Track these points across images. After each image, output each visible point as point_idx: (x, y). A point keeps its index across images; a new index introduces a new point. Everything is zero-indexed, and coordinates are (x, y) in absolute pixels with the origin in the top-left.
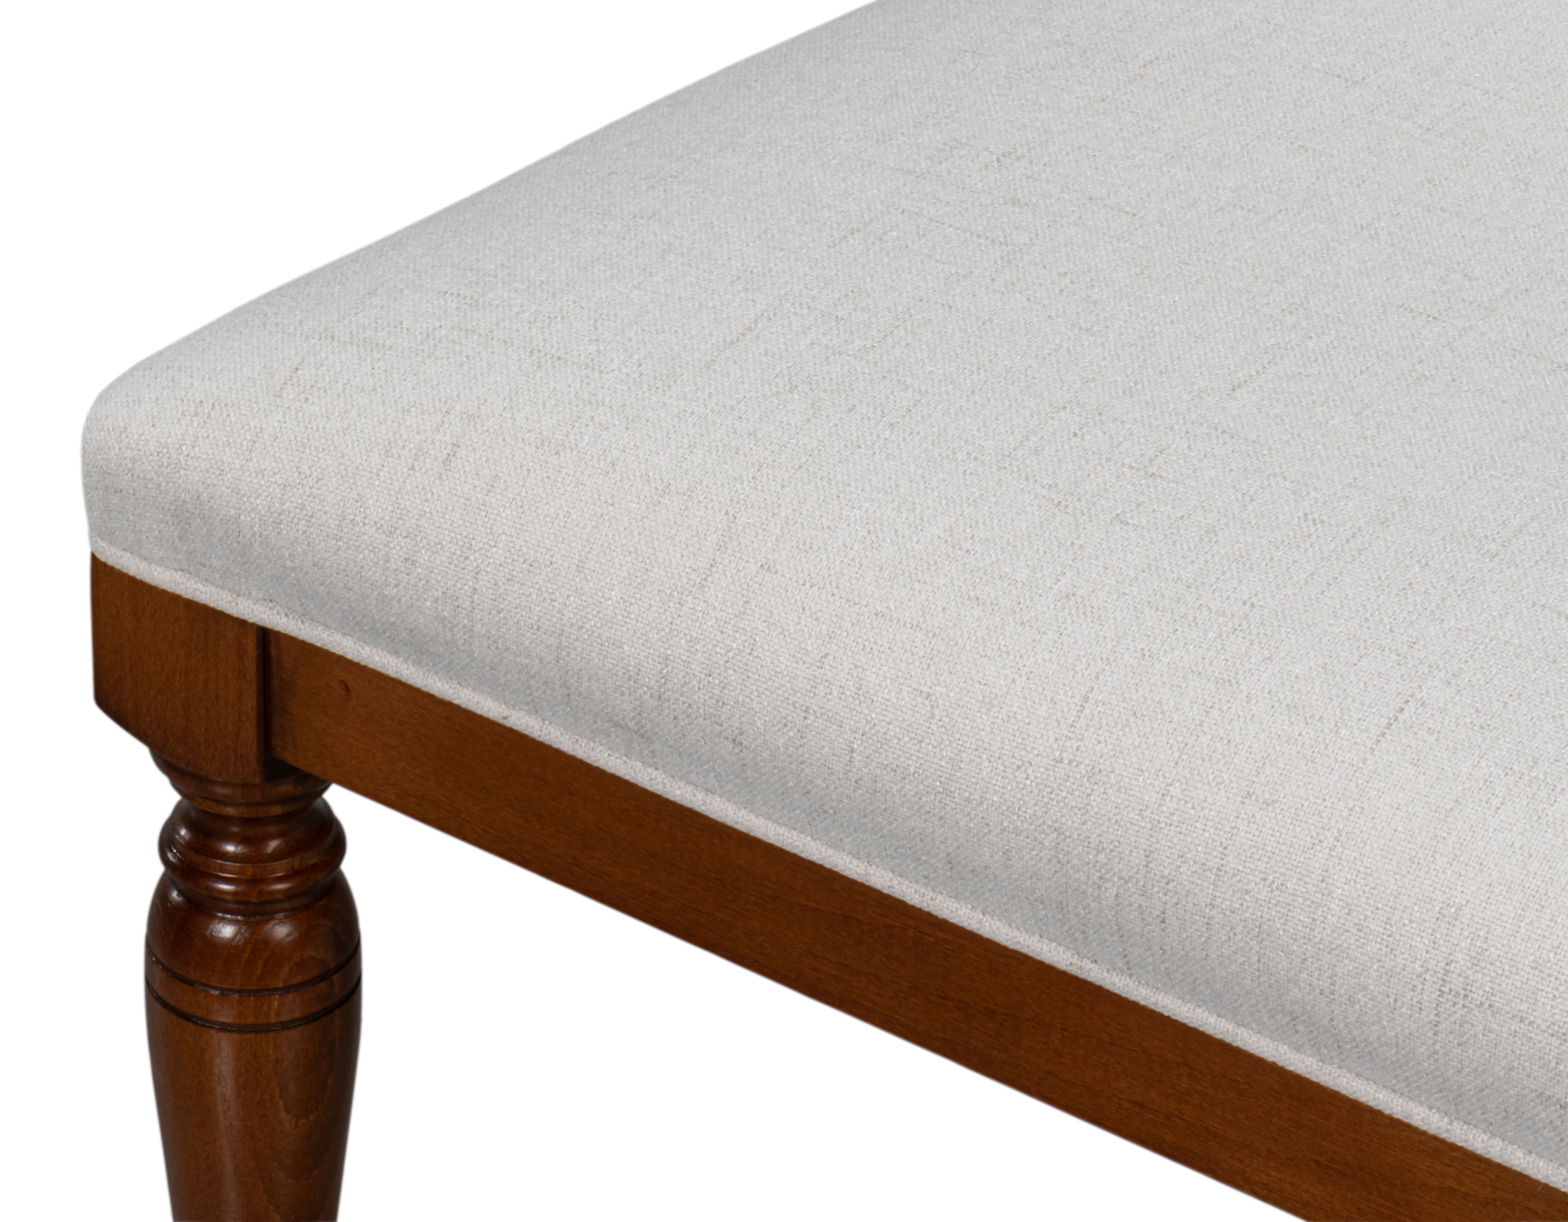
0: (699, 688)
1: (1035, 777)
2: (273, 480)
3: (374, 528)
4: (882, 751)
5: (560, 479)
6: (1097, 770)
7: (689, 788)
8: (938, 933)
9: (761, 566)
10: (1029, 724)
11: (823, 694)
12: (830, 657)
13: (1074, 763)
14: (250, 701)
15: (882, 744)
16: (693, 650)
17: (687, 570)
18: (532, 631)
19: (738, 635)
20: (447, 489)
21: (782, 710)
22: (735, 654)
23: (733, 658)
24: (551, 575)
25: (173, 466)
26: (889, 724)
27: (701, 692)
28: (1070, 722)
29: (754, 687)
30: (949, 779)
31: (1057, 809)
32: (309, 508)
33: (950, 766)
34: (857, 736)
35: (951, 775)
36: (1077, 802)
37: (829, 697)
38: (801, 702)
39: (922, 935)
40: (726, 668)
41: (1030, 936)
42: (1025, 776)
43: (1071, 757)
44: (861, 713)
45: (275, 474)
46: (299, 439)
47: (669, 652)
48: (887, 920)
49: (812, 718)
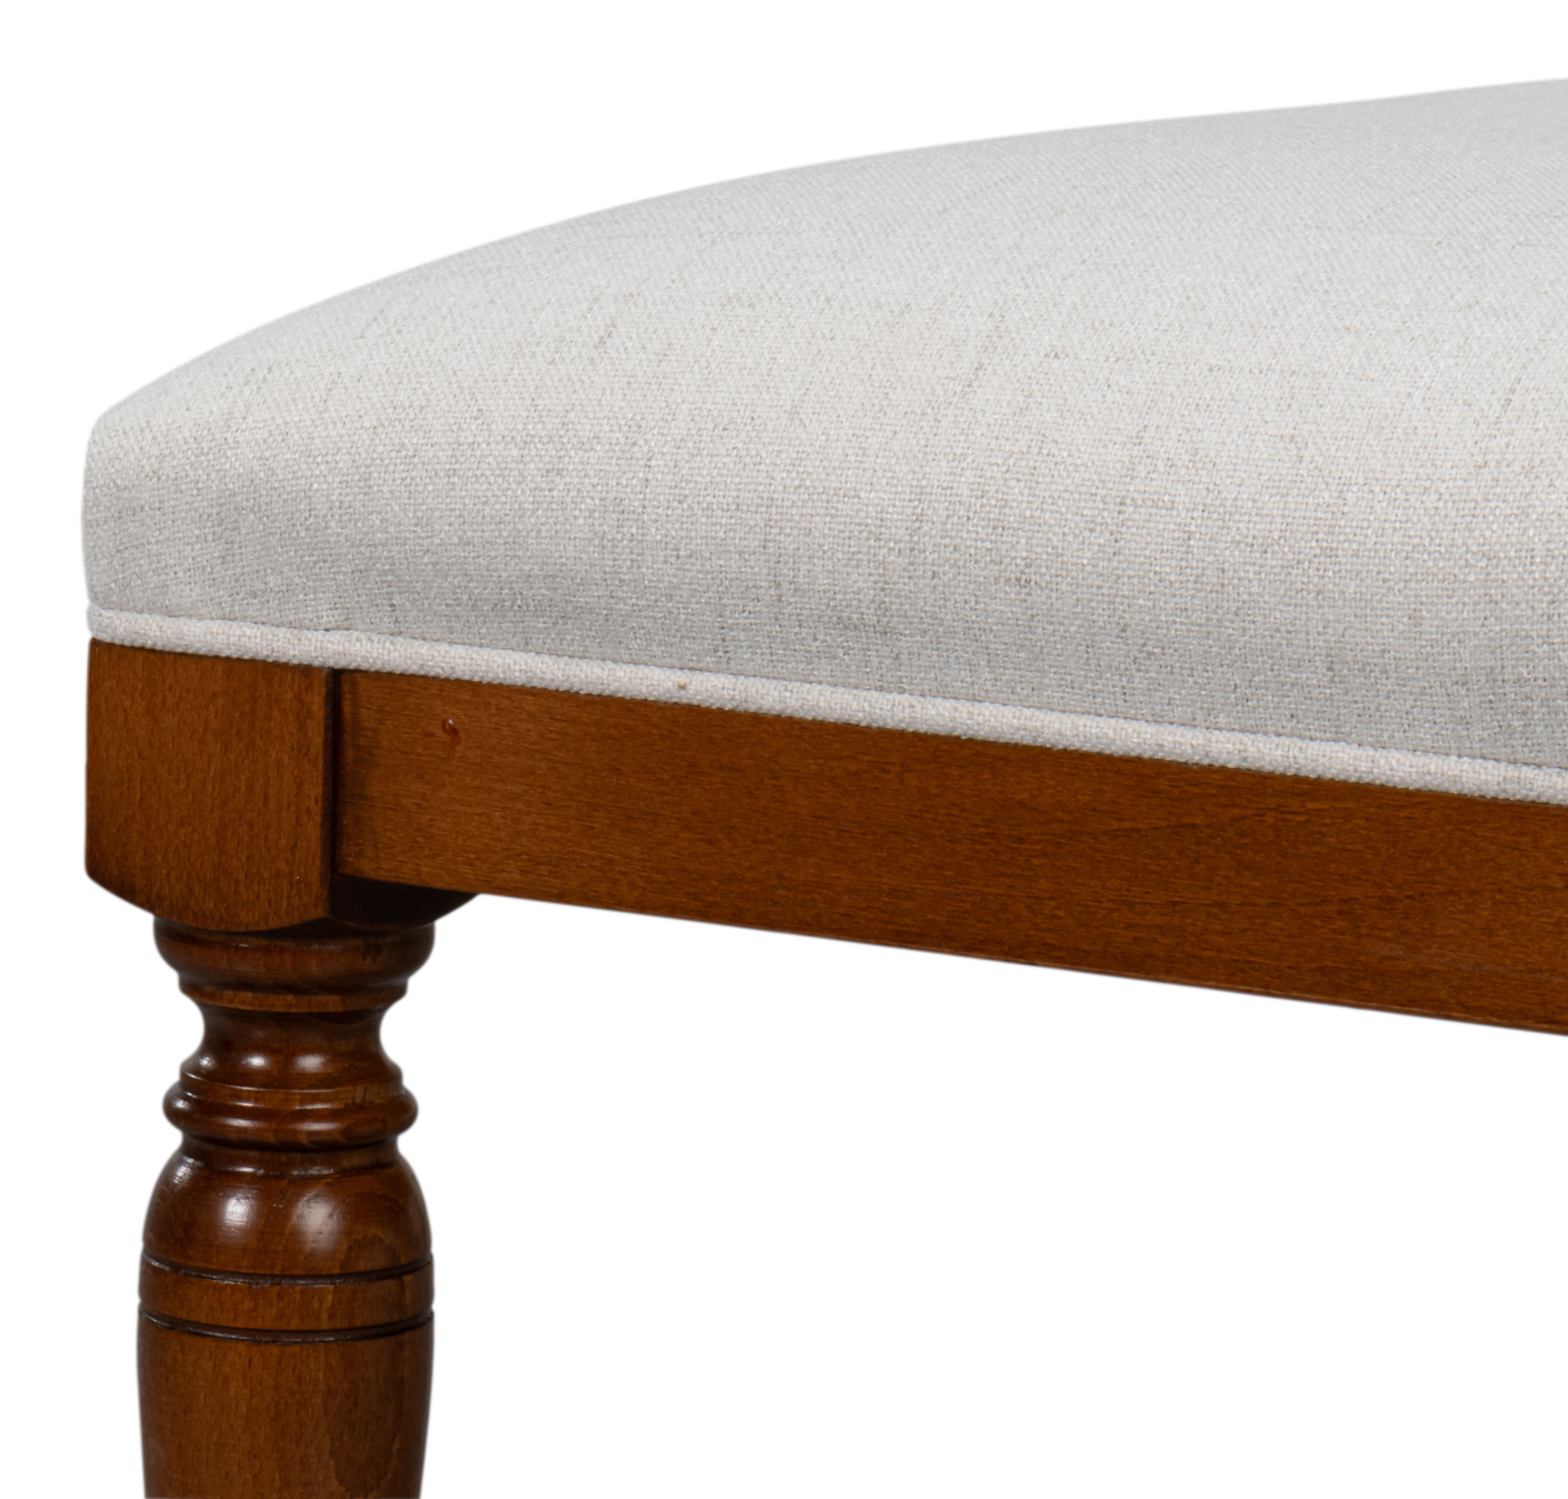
0: (968, 518)
1: (1451, 495)
2: (359, 425)
3: (503, 444)
4: (1231, 524)
5: (758, 328)
6: (1537, 462)
7: (949, 704)
8: (1310, 805)
9: (1046, 355)
10: (1436, 435)
11: (1143, 475)
12: (1151, 429)
13: (1505, 463)
14: (315, 788)
15: (1231, 515)
16: (959, 471)
17: (943, 381)
18: (729, 514)
19: (1019, 436)
20: (602, 372)
21: (1086, 512)
22: (1016, 459)
23: (1014, 465)
24: (753, 434)
25: (216, 450)
26: (1240, 485)
27: (971, 522)
28: (1492, 419)
29: (1046, 495)
30: (1329, 533)
31: (1484, 526)
32: (409, 446)
33: (1329, 516)
34: (1196, 514)
35: (1330, 526)
36: (1512, 508)
37: (1154, 476)
38: (1114, 493)
39: (1286, 816)
40: (1006, 480)
41: (1443, 760)
42: (1436, 497)
43: (1499, 457)
44: (1200, 482)
45: (360, 417)
46: (392, 371)
47: (924, 483)
48: (1235, 811)
49: (1131, 509)
